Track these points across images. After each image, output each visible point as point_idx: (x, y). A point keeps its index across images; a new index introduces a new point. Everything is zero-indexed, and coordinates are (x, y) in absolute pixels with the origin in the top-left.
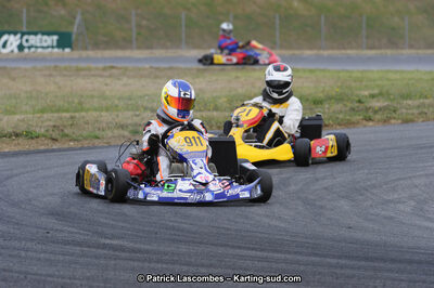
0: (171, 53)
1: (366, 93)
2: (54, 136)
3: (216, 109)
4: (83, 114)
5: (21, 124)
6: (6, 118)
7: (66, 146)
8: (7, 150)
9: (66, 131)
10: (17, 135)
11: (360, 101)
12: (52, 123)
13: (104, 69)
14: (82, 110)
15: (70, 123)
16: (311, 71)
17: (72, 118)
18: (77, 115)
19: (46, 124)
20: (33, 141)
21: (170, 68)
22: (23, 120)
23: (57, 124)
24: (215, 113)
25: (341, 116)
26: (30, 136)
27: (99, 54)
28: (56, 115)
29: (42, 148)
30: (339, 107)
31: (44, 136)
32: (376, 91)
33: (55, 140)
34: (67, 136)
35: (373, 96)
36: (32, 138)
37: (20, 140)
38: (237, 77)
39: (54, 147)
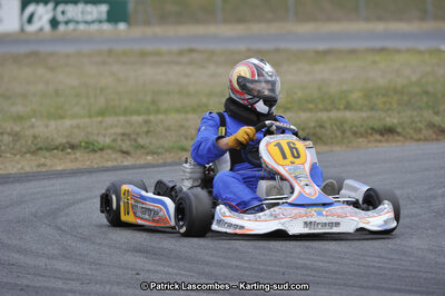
0: (274, 28)
2: (124, 148)
3: (348, 107)
4: (161, 117)
5: (76, 131)
6: (53, 124)
8: (59, 168)
9: (141, 141)
10: (73, 147)
12: (119, 130)
14: (158, 111)
15: (145, 129)
17: (147, 122)
18: (152, 118)
19: (112, 131)
20: (97, 155)
21: (277, 51)
22: (78, 127)
23: (127, 131)
24: (348, 114)
26: (91, 148)
28: (122, 119)
29: (110, 164)
31: (109, 147)
33: (126, 153)
34: (142, 147)
36: (94, 151)
37: (78, 154)
38: (374, 62)
39: (126, 163)
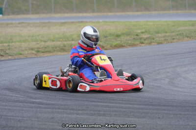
1: (139, 31)
7: (7, 58)
11: (137, 35)
13: (19, 23)
16: (113, 22)
25: (130, 42)
27: (16, 17)
30: (128, 38)
32: (144, 30)
35: (143, 33)
